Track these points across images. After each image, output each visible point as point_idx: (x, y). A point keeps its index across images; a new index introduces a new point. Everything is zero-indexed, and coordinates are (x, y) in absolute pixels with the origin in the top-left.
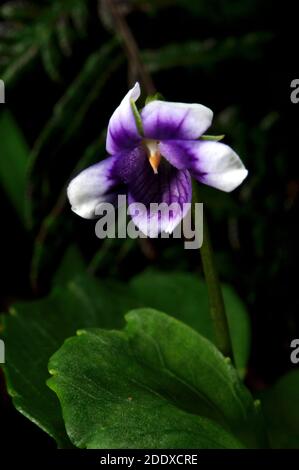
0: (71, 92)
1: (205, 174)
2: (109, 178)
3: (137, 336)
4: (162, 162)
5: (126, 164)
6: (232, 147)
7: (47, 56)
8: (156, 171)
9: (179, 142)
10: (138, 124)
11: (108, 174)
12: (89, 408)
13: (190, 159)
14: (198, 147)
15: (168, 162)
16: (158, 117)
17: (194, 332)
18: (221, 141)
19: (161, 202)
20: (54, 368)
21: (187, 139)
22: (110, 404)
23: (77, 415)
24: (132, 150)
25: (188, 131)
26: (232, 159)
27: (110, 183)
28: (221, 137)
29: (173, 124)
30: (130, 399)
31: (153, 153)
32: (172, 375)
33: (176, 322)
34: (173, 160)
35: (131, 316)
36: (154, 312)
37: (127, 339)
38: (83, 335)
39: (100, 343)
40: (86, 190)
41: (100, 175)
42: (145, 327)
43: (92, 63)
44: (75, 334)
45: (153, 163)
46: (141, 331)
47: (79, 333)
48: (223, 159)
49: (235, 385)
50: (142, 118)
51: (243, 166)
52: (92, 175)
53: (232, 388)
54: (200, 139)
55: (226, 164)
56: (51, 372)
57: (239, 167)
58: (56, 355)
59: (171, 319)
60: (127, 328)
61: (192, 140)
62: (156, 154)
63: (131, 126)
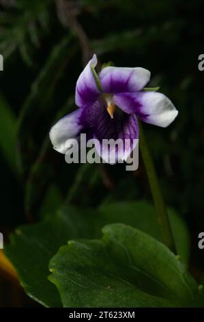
0: (43, 74)
1: (148, 115)
2: (79, 124)
3: (111, 243)
4: (116, 109)
5: (91, 112)
6: (165, 95)
7: (24, 50)
8: (112, 117)
9: (127, 94)
10: (97, 83)
11: (78, 121)
12: (80, 294)
13: (136, 106)
14: (141, 97)
15: (120, 109)
16: (111, 77)
17: (152, 239)
18: (158, 91)
19: (117, 138)
20: (53, 267)
21: (133, 92)
22: (95, 291)
23: (72, 299)
24: (94, 102)
25: (134, 85)
26: (166, 103)
27: (80, 127)
28: (157, 88)
29: (123, 81)
30: (109, 287)
31: (109, 104)
32: (138, 270)
33: (139, 232)
34: (124, 108)
35: (107, 230)
36: (123, 226)
37: (104, 245)
38: (73, 244)
39: (85, 249)
40: (63, 133)
41: (72, 122)
42: (116, 237)
43: (56, 52)
44: (67, 244)
45: (110, 111)
46: (114, 240)
47: (69, 243)
48: (159, 104)
49: (184, 275)
50: (100, 78)
51: (175, 108)
52: (67, 122)
53: (182, 277)
54: (143, 91)
55: (162, 107)
56: (51, 270)
57: (171, 109)
58: (54, 258)
59: (135, 230)
60: (104, 238)
61: (136, 91)
62: (112, 104)
63: (92, 85)
